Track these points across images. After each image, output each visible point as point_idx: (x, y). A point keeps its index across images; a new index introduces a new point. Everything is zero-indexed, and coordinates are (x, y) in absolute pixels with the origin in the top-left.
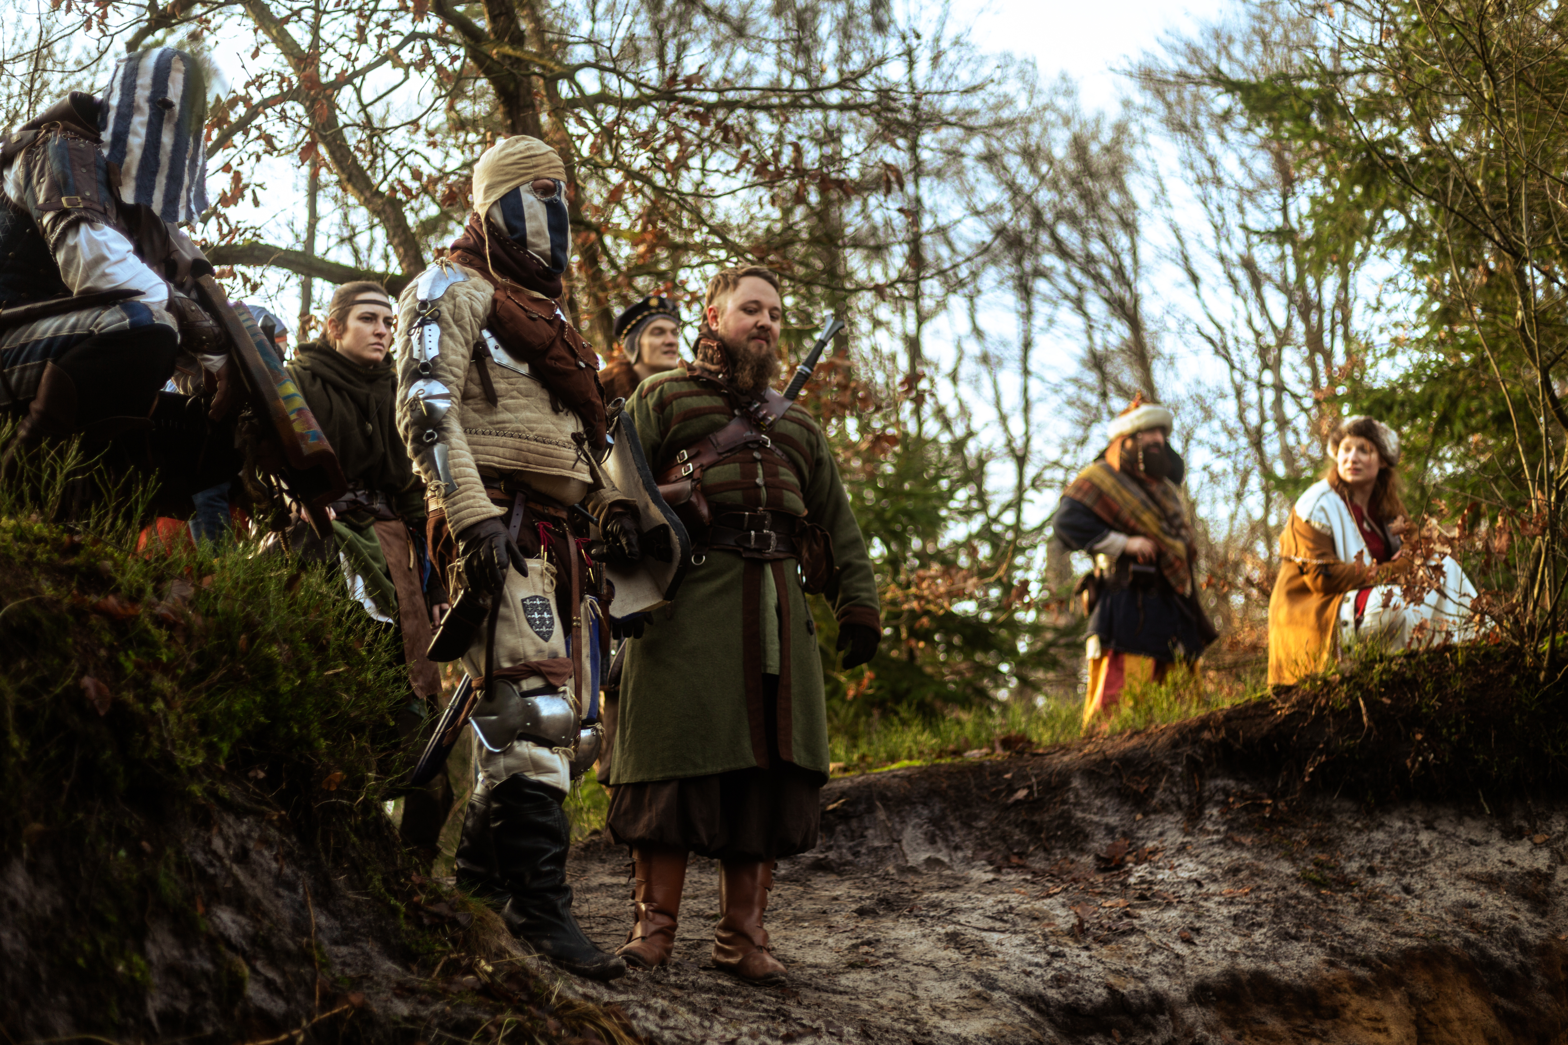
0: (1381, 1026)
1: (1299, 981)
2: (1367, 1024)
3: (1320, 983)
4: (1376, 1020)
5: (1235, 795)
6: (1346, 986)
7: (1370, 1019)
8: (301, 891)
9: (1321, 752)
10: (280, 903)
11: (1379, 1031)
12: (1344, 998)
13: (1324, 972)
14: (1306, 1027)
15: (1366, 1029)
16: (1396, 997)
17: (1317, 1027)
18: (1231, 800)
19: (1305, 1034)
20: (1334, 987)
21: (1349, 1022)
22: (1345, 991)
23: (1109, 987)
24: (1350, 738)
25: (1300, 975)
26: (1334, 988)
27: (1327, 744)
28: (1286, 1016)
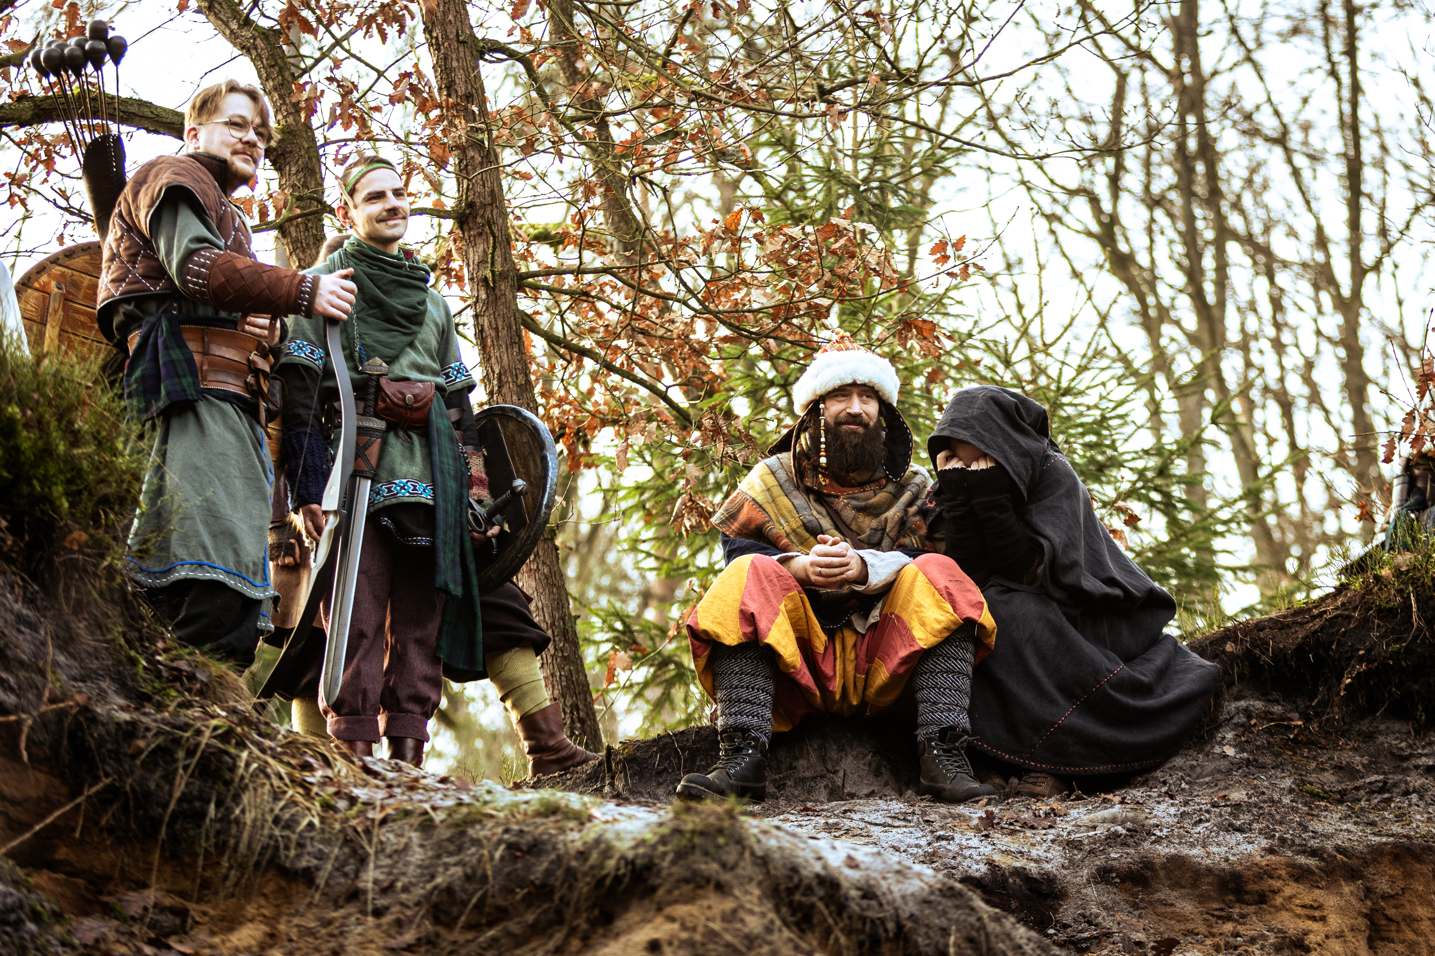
0: (1317, 914)
1: (1224, 865)
2: (1299, 911)
3: (1248, 868)
4: (1312, 907)
5: (1258, 716)
6: (1283, 873)
7: (1304, 906)
8: (42, 633)
9: (1361, 660)
10: (21, 637)
11: (1314, 919)
12: (1276, 884)
13: (1258, 858)
14: (1222, 910)
15: (1299, 916)
16: (1346, 889)
17: (1236, 910)
18: (1253, 722)
19: (1219, 917)
20: (1266, 872)
21: (1278, 909)
22: (1279, 877)
23: (990, 863)
24: (1397, 641)
25: (1227, 860)
26: (1268, 873)
27: (1369, 651)
28: (1202, 899)
